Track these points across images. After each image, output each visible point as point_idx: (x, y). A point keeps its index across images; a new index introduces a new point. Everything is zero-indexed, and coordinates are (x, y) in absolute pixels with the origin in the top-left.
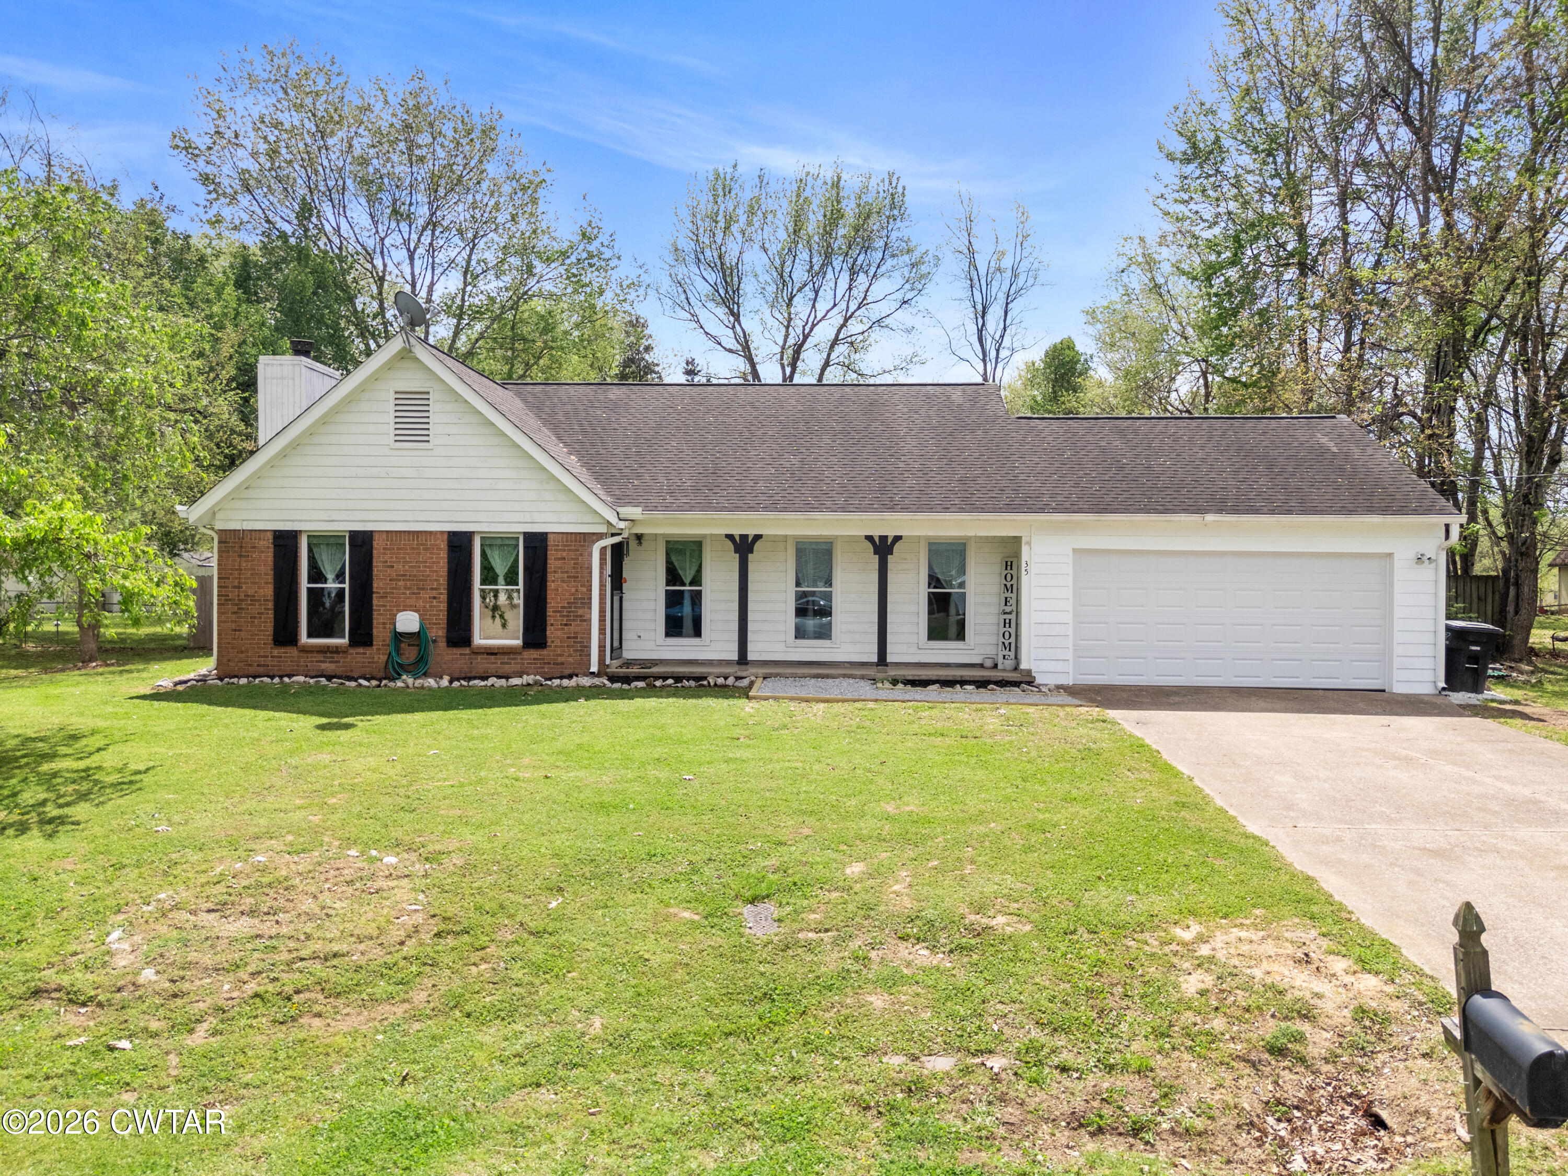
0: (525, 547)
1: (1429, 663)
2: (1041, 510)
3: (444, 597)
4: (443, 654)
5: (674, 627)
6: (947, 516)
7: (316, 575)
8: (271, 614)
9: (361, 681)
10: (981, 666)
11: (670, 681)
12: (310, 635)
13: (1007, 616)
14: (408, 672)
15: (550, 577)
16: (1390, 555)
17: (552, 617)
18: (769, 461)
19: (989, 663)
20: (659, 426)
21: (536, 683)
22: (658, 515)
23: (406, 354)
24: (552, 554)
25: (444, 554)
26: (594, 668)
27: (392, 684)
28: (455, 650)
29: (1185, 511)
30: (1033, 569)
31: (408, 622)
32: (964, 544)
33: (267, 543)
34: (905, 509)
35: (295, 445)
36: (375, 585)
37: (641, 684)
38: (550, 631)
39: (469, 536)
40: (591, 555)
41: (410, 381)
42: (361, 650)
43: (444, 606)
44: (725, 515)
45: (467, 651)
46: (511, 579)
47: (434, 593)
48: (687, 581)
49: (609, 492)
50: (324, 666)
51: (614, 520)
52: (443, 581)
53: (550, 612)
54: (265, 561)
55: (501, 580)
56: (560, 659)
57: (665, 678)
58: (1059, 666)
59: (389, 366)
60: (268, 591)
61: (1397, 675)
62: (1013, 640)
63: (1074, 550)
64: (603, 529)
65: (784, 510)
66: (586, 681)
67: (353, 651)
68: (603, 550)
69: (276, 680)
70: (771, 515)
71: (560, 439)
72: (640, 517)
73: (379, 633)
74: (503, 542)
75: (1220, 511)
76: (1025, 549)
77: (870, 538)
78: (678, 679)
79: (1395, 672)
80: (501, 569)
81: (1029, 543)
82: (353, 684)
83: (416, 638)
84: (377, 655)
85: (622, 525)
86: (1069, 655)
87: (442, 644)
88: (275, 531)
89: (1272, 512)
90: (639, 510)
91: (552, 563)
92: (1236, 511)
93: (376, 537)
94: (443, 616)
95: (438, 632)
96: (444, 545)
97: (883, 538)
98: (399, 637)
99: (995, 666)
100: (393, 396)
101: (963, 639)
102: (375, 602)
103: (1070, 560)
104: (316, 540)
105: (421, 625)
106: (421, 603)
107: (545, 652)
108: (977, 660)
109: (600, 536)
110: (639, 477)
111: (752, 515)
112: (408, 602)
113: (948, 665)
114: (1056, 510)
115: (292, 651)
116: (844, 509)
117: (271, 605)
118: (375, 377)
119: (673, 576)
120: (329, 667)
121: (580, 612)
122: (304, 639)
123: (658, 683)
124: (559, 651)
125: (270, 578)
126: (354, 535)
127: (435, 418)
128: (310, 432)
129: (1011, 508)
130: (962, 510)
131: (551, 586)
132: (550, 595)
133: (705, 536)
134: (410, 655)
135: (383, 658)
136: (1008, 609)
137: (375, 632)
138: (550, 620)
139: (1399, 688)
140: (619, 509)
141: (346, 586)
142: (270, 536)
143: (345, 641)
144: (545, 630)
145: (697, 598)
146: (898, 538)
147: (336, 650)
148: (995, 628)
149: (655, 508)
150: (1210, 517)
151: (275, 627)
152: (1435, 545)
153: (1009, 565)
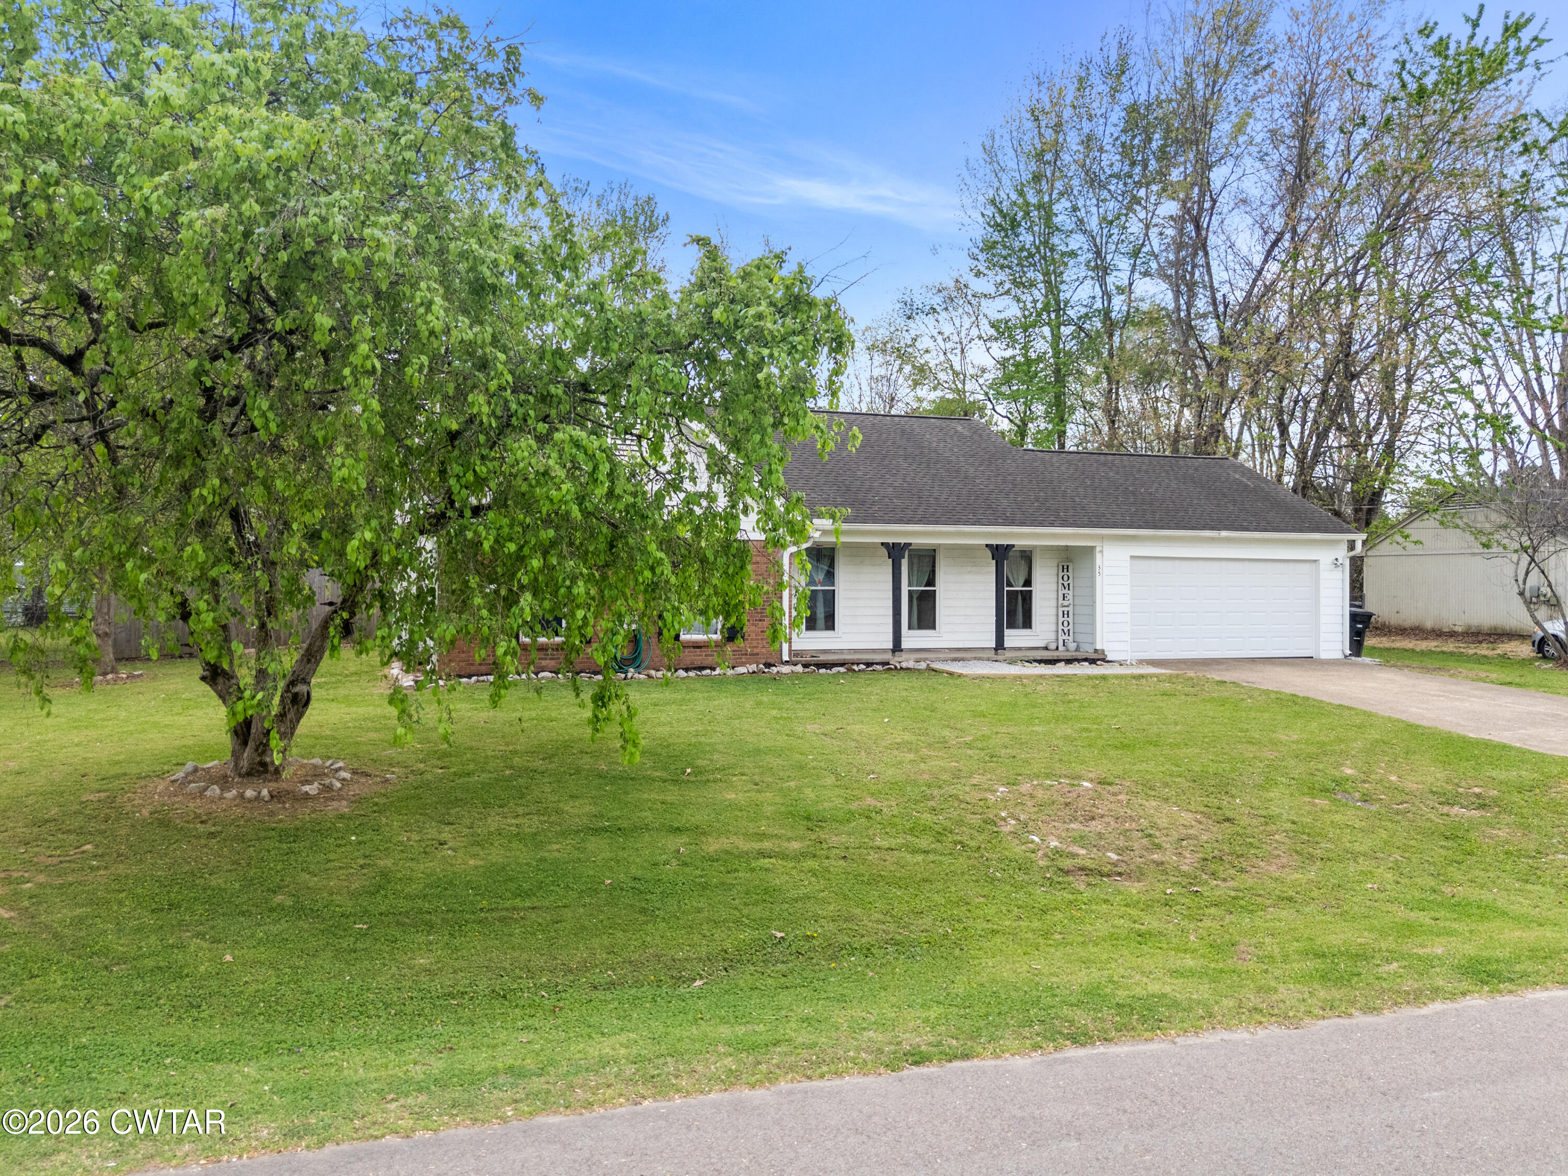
1: (1339, 637)
5: (812, 622)
10: (1046, 648)
13: (1066, 609)
16: (1315, 561)
26: (786, 658)
29: (1205, 528)
30: (1106, 572)
32: (1032, 551)
38: (746, 627)
44: (895, 527)
45: (676, 646)
50: (544, 663)
56: (756, 651)
57: (855, 664)
58: (1122, 647)
61: (1323, 646)
62: (1071, 627)
63: (1132, 557)
70: (930, 527)
76: (1098, 556)
77: (989, 546)
79: (1320, 644)
81: (1102, 552)
85: (816, 534)
86: (1128, 637)
97: (999, 547)
101: (1030, 627)
103: (1128, 564)
108: (1042, 644)
111: (916, 527)
120: (549, 663)
124: (754, 644)
134: (629, 650)
136: (1066, 603)
139: (1324, 656)
144: (741, 630)
145: (829, 596)
146: (1010, 547)
148: (1053, 619)
152: (1342, 554)
153: (1065, 568)
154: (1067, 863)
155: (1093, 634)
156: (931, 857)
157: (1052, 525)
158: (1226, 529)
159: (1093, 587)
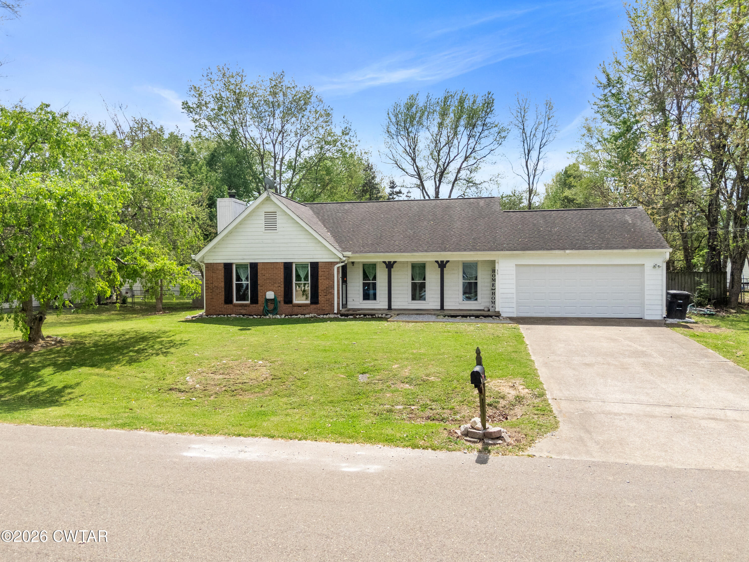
0: (311, 267)
1: (660, 308)
2: (502, 250)
3: (283, 286)
4: (283, 307)
5: (366, 297)
6: (465, 253)
7: (239, 279)
8: (223, 293)
9: (255, 316)
10: (484, 310)
11: (362, 316)
12: (237, 300)
14: (271, 313)
15: (320, 278)
16: (643, 265)
17: (321, 293)
18: (401, 232)
19: (486, 309)
20: (362, 220)
21: (315, 316)
22: (357, 255)
23: (268, 199)
24: (320, 270)
25: (282, 270)
26: (336, 311)
27: (265, 317)
28: (287, 305)
29: (559, 249)
30: (500, 272)
31: (270, 295)
32: (477, 263)
33: (222, 267)
34: (449, 250)
35: (230, 232)
36: (259, 282)
37: (351, 317)
38: (320, 298)
39: (291, 264)
40: (334, 270)
41: (270, 208)
42: (254, 305)
43: (283, 289)
44: (381, 254)
45: (291, 305)
46: (306, 278)
47: (279, 285)
48: (371, 279)
49: (340, 246)
50: (241, 311)
51: (342, 257)
52: (282, 280)
53: (320, 291)
54: (221, 274)
55: (303, 279)
56: (324, 308)
57: (360, 315)
58: (510, 310)
59: (262, 203)
60: (222, 284)
62: (495, 300)
63: (517, 265)
64: (338, 260)
65: (404, 252)
66: (332, 316)
67: (251, 306)
68: (338, 268)
69: (226, 316)
70: (398, 254)
71: (325, 226)
72: (351, 256)
73: (261, 299)
74: (303, 266)
75: (572, 249)
76: (497, 265)
77: (437, 262)
78: (365, 315)
79: (645, 311)
80: (302, 276)
81: (498, 263)
82: (252, 317)
83: (272, 301)
84: (260, 307)
85: (344, 259)
86: (514, 305)
87: (282, 303)
88: (224, 263)
89: (593, 249)
90: (350, 253)
91: (320, 273)
92: (579, 248)
93: (259, 265)
94: (282, 293)
95: (281, 298)
96: (282, 267)
97: (442, 262)
98: (267, 301)
99: (489, 310)
100: (264, 214)
101: (477, 300)
102: (259, 288)
103: (514, 268)
104: (239, 266)
105: (275, 296)
106: (275, 288)
107: (318, 306)
108: (482, 308)
109: (337, 263)
110: (352, 240)
111: (392, 254)
112: (270, 288)
113: (471, 310)
114: (508, 250)
115: (231, 306)
116: (426, 251)
117: (223, 290)
118: (258, 207)
119: (365, 277)
120: (243, 311)
121: (330, 291)
122: (235, 301)
123: (357, 317)
124: (323, 305)
125: (223, 280)
126: (251, 264)
127: (278, 221)
128: (236, 227)
129: (491, 249)
130: (471, 250)
131: (320, 281)
132: (320, 285)
133: (377, 262)
134: (271, 307)
135: (262, 308)
137: (259, 299)
138: (320, 294)
139: (647, 318)
140: (343, 253)
141: (249, 282)
142: (223, 265)
143: (249, 302)
144: (318, 298)
145: (374, 285)
146: (448, 262)
147: (246, 305)
148: (488, 296)
149: (357, 252)
150: (568, 251)
151: (225, 297)
152: (661, 260)
153: (494, 271)
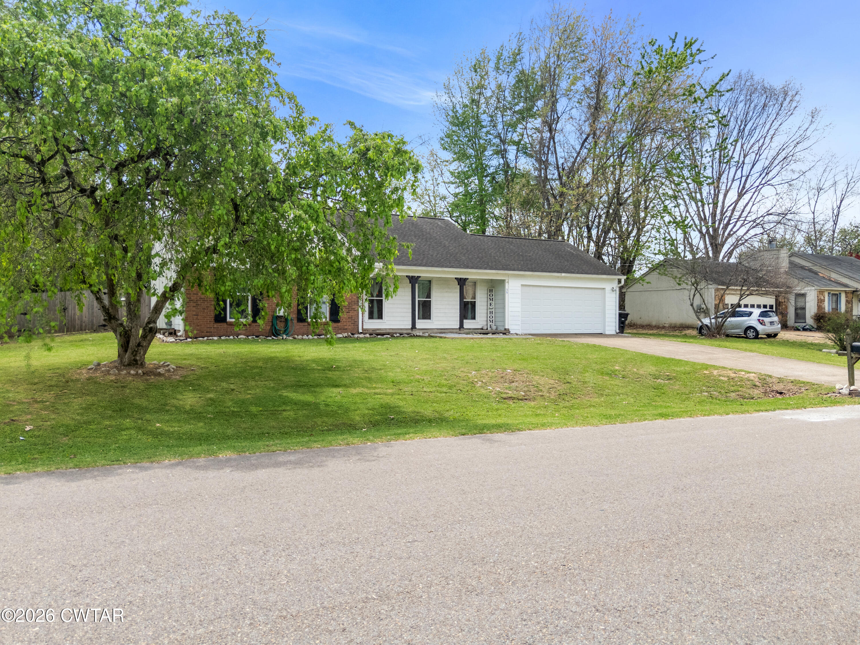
1: (614, 324)
4: (296, 326)
8: (213, 307)
10: (482, 329)
12: (231, 318)
13: (491, 310)
14: (282, 334)
16: (604, 289)
17: (342, 309)
19: (485, 328)
26: (360, 331)
28: (300, 324)
29: (555, 272)
30: (510, 292)
32: (476, 281)
45: (305, 324)
48: (375, 295)
50: (239, 332)
56: (345, 327)
58: (517, 327)
61: (607, 328)
62: (494, 319)
63: (522, 285)
66: (361, 336)
76: (507, 284)
77: (457, 278)
81: (509, 282)
83: (284, 318)
86: (520, 323)
87: (295, 321)
95: (293, 316)
97: (461, 279)
98: (277, 318)
103: (520, 288)
107: (339, 324)
108: (480, 327)
115: (224, 325)
117: (213, 303)
120: (242, 332)
121: (354, 307)
122: (228, 319)
124: (345, 324)
135: (268, 328)
136: (491, 307)
144: (338, 315)
145: (380, 302)
146: (466, 279)
151: (215, 315)
152: (616, 286)
153: (491, 291)
154: (504, 396)
155: (504, 321)
156: (448, 394)
157: (485, 269)
158: (564, 272)
159: (504, 299)
